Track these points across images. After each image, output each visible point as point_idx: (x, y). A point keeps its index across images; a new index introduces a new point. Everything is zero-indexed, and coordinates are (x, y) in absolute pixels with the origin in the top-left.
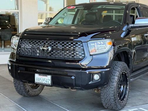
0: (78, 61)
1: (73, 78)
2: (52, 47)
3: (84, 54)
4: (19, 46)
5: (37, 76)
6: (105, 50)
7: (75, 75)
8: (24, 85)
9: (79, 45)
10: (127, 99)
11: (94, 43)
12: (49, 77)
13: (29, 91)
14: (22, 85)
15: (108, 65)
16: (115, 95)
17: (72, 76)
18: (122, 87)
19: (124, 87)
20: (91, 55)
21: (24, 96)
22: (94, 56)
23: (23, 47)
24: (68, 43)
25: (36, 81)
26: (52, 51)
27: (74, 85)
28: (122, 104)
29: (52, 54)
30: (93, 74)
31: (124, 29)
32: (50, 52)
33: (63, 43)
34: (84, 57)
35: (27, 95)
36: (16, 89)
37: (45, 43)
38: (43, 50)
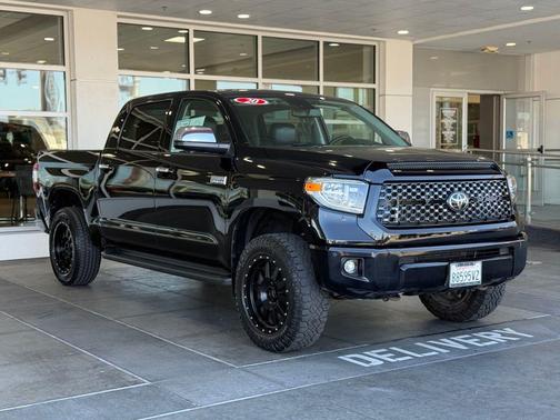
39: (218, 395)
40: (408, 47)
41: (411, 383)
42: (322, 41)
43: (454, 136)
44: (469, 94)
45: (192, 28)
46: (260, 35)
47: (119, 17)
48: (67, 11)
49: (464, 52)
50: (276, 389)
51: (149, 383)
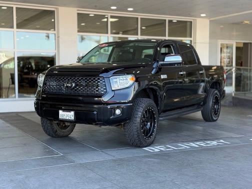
0: (101, 97)
1: (95, 113)
2: (76, 83)
3: (106, 89)
4: (45, 84)
5: (61, 112)
6: (127, 86)
7: (97, 110)
8: (51, 124)
9: (101, 80)
10: (155, 137)
11: (116, 78)
12: (72, 113)
13: (56, 131)
14: (49, 125)
15: (130, 99)
16: (138, 131)
17: (94, 111)
18: (149, 124)
19: (151, 124)
20: (113, 91)
21: (53, 137)
22: (116, 92)
23: (49, 84)
24: (90, 79)
25: (60, 117)
26: (75, 87)
27: (96, 120)
28: (148, 141)
29: (76, 90)
30: (115, 109)
31: (154, 66)
32: (74, 88)
33: (86, 79)
34: (106, 92)
35: (55, 136)
36: (44, 129)
37: (69, 80)
38: (67, 86)
39: (86, 159)
40: (207, 22)
41: (167, 158)
42: (167, 20)
43: (229, 61)
44: (236, 42)
45: (109, 15)
46: (139, 17)
47: (78, 10)
48: (56, 8)
49: (233, 24)
50: (110, 158)
51: (62, 155)
